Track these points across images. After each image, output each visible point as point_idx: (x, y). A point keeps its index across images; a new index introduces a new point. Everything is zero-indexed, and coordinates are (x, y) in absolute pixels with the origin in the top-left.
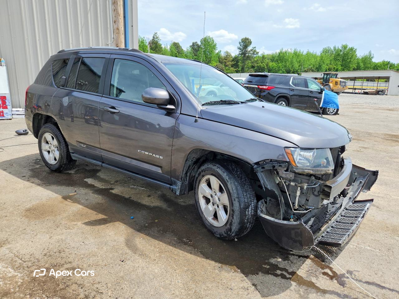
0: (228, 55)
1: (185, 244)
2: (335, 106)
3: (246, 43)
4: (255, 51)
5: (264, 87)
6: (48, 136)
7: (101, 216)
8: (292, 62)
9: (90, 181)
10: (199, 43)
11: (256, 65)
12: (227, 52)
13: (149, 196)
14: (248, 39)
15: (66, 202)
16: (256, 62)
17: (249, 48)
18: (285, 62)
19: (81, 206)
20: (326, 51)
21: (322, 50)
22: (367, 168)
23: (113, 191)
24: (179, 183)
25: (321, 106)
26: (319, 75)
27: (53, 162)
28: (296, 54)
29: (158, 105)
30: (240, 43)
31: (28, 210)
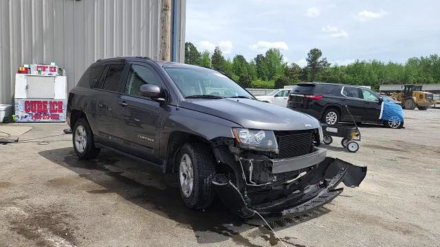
0: (295, 67)
1: (159, 209)
2: (398, 118)
3: (315, 54)
4: (326, 62)
5: (311, 96)
6: (81, 129)
7: (103, 188)
8: (370, 74)
9: (107, 167)
10: (264, 56)
11: (328, 77)
12: (294, 64)
13: (150, 179)
14: (317, 50)
15: (81, 179)
16: (328, 74)
17: (320, 59)
18: (363, 74)
19: (91, 182)
20: (412, 62)
21: (407, 60)
22: (354, 164)
23: (122, 174)
24: (165, 162)
25: (380, 118)
26: (400, 88)
27: (81, 150)
28: (376, 65)
29: (152, 97)
30: (308, 54)
31: (51, 181)
